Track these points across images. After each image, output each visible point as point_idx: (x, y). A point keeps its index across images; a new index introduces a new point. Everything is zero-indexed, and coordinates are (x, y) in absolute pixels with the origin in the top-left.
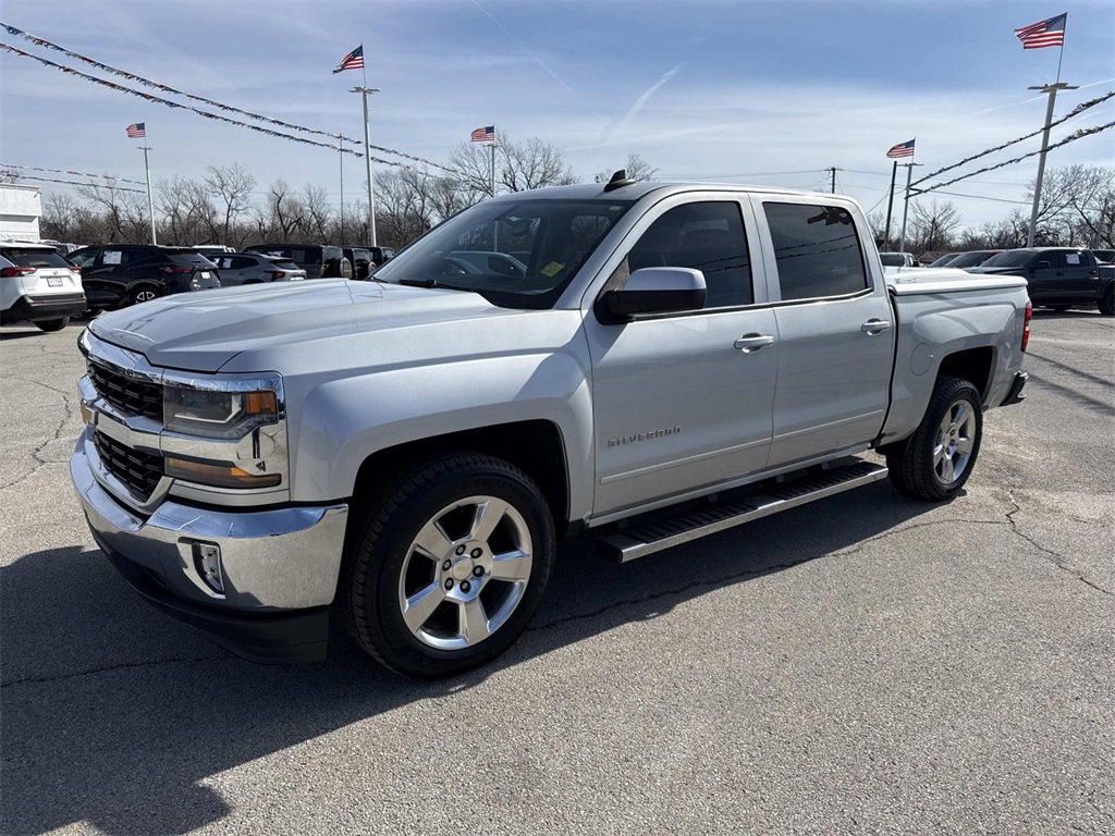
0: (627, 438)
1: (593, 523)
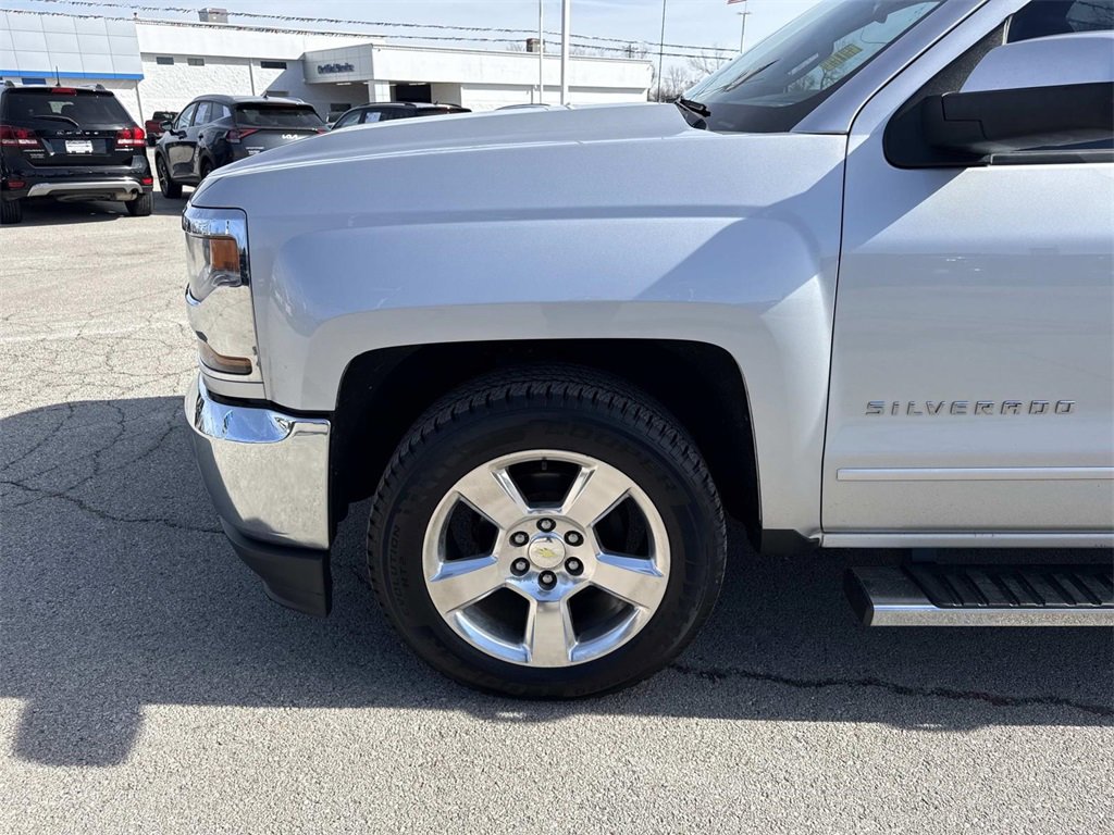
0: (920, 406)
1: (830, 541)
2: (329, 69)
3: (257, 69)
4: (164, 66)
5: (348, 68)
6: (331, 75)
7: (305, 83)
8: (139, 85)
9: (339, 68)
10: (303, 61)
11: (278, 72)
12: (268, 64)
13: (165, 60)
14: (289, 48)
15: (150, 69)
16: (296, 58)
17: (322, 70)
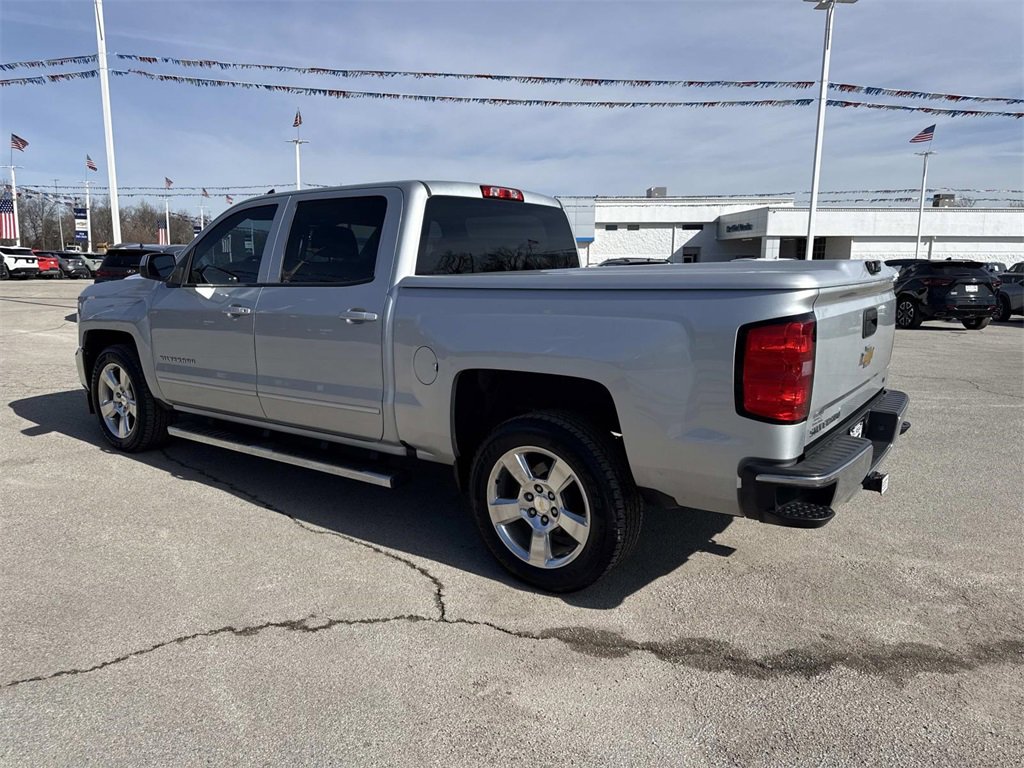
2: (734, 228)
3: (679, 231)
4: (610, 232)
5: (748, 227)
6: (737, 233)
7: (717, 240)
8: (591, 246)
9: (743, 228)
10: (718, 222)
11: (694, 233)
12: (687, 226)
13: (611, 227)
14: (707, 214)
15: (599, 234)
16: (712, 221)
17: (730, 229)
